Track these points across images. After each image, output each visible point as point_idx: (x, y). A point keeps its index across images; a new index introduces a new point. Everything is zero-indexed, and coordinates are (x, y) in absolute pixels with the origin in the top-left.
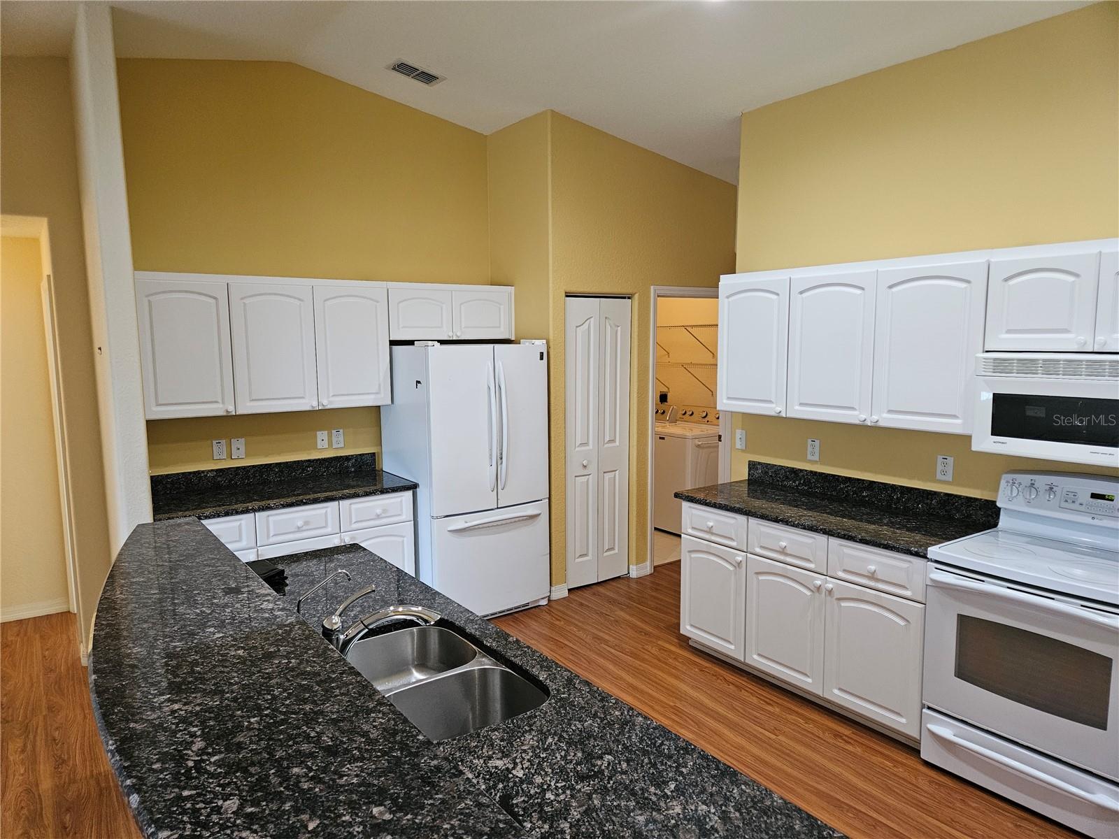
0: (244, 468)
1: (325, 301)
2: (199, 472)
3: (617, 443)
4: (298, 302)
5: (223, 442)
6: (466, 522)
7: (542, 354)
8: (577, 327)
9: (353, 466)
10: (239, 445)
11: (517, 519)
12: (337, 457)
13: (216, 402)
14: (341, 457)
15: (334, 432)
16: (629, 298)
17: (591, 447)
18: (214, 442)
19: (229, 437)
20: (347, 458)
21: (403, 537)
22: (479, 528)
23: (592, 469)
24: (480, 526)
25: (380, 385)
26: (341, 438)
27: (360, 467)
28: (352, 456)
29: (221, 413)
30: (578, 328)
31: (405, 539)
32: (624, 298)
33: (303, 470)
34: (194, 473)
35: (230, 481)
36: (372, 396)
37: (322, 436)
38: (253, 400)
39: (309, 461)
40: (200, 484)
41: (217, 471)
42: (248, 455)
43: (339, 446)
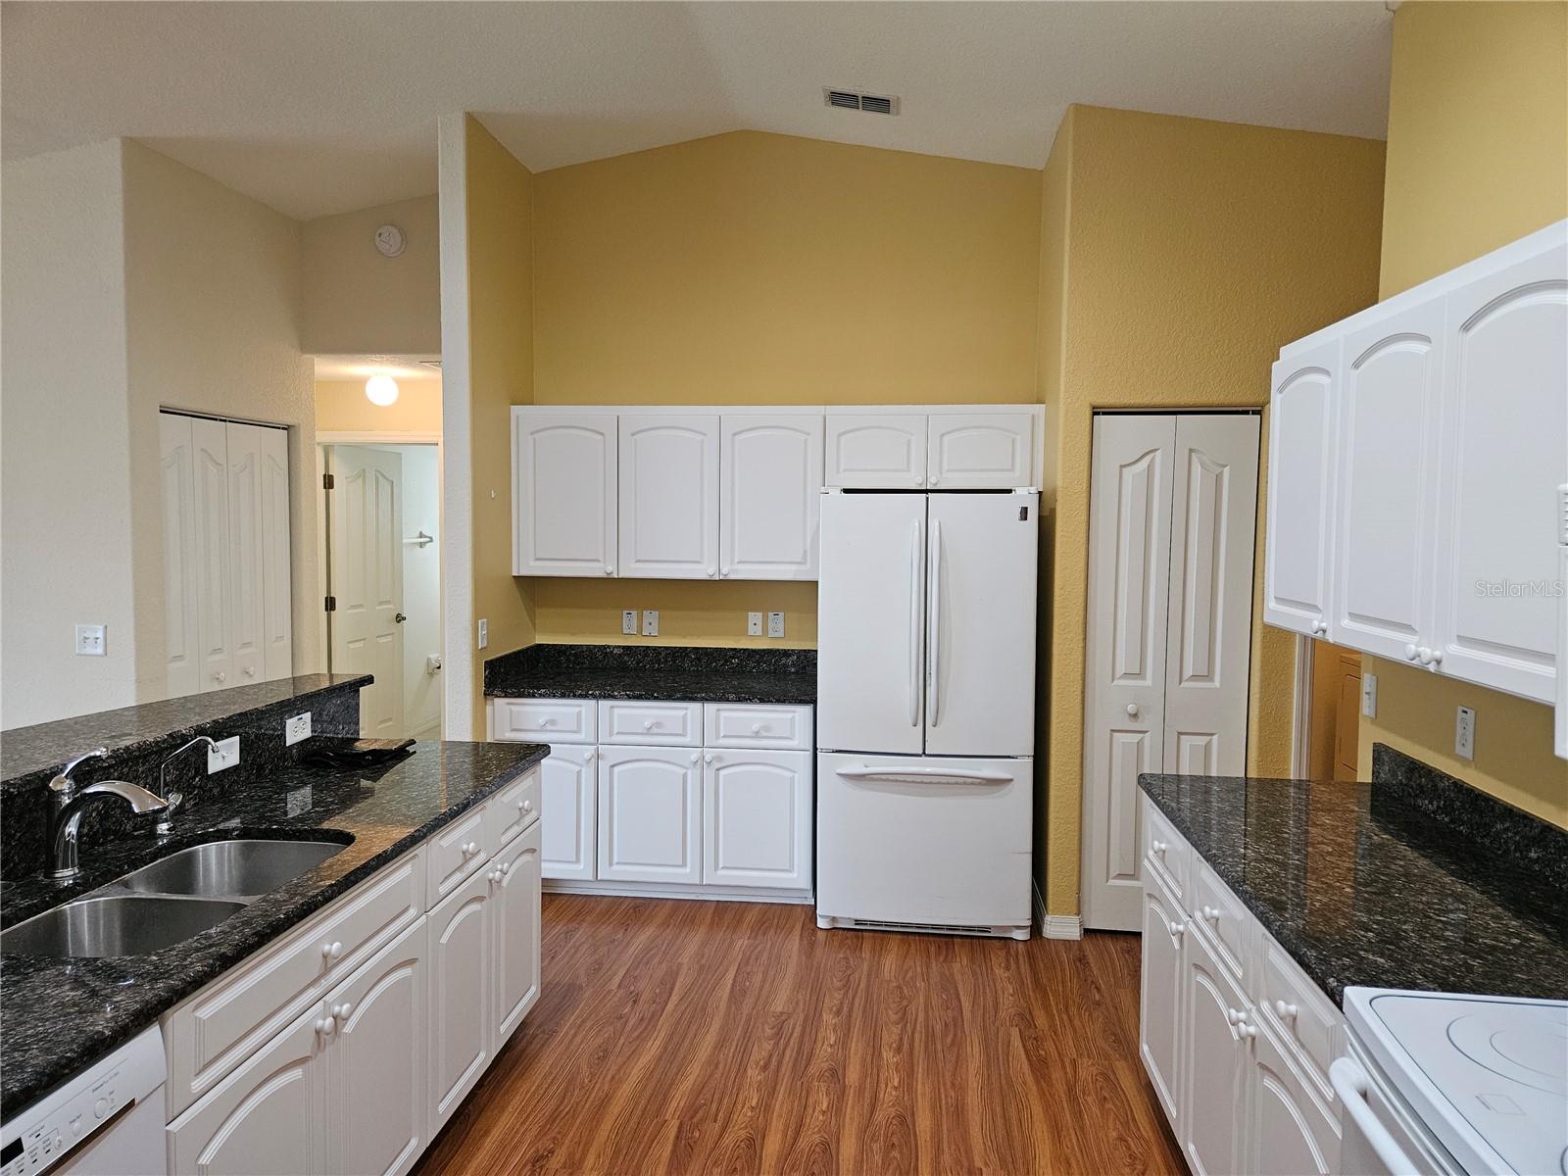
0: (655, 649)
1: (734, 435)
2: (605, 647)
3: (1217, 683)
4: (699, 437)
5: (634, 613)
6: (866, 766)
7: (1024, 511)
8: (1122, 466)
9: (793, 665)
10: (651, 618)
11: (970, 780)
12: (772, 650)
13: (599, 561)
14: (778, 650)
15: (771, 614)
16: (1254, 413)
17: (1148, 682)
18: (625, 612)
19: (642, 607)
20: (786, 653)
21: (794, 772)
22: (881, 780)
23: (1151, 721)
24: (891, 777)
25: (805, 552)
26: (781, 626)
27: (804, 667)
28: (793, 650)
29: (600, 574)
30: (1124, 470)
31: (796, 775)
32: (1246, 413)
33: (726, 661)
34: (599, 647)
35: (638, 663)
36: (794, 567)
37: (755, 618)
38: (638, 561)
39: (735, 649)
40: (605, 662)
41: (624, 647)
42: (662, 633)
43: (776, 635)
